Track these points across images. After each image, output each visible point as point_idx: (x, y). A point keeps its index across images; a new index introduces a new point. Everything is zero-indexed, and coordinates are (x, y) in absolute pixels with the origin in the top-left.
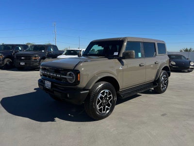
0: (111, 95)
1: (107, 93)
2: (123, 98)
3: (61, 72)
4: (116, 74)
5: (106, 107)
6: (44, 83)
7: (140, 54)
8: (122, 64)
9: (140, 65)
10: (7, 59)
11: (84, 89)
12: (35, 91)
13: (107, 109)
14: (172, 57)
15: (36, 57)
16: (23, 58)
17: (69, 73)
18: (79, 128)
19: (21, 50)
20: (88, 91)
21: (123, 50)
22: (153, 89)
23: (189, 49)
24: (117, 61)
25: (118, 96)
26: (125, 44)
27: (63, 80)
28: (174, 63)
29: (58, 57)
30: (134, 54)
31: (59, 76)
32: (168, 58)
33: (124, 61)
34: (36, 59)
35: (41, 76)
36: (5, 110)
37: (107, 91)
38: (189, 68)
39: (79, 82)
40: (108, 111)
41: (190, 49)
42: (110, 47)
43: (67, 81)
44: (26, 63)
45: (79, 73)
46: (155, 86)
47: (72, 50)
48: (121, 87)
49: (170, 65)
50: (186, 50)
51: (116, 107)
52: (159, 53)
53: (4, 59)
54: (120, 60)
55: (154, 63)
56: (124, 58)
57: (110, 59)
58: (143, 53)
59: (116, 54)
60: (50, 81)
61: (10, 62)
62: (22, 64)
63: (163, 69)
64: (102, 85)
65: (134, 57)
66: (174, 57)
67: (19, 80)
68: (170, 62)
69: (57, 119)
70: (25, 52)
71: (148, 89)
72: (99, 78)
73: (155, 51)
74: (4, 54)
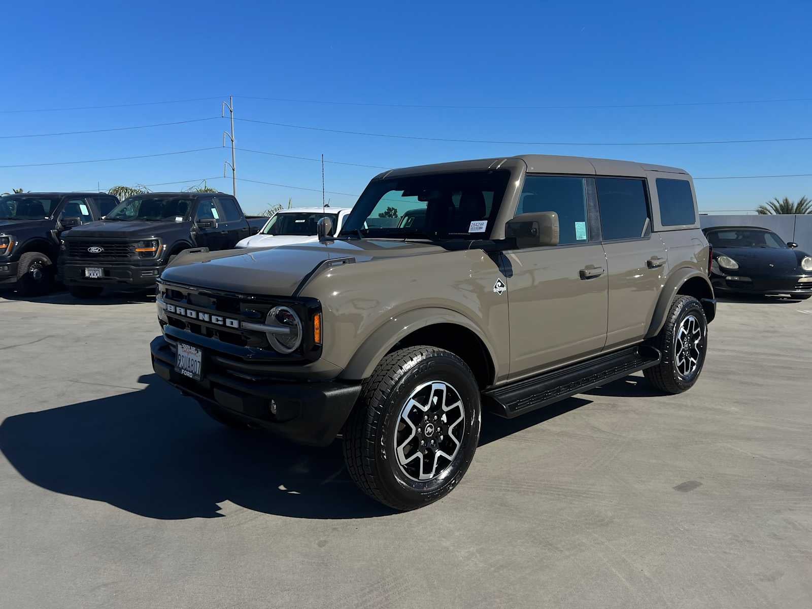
0: (459, 404)
1: (438, 393)
2: (511, 415)
3: (244, 307)
4: (480, 315)
5: (439, 453)
6: (174, 355)
7: (581, 228)
8: (506, 269)
9: (582, 275)
10: (28, 257)
11: (341, 380)
12: (143, 386)
13: (443, 463)
14: (721, 236)
15: (148, 244)
16: (94, 250)
17: (275, 311)
18: (321, 544)
19: (87, 218)
20: (358, 388)
21: (511, 210)
22: (640, 374)
23: (794, 201)
24: (481, 256)
25: (490, 406)
26: (517, 184)
27: (253, 339)
28: (733, 264)
29: (243, 243)
30: (556, 227)
31: (236, 324)
32: (706, 243)
33: (512, 255)
34: (150, 254)
35: (162, 323)
36: (13, 471)
37: (442, 387)
38: (795, 283)
39: (317, 350)
40: (444, 474)
41: (801, 204)
42: (456, 200)
43: (269, 347)
44: (106, 272)
45: (319, 309)
46: (650, 364)
47: (300, 215)
48: (499, 370)
49: (716, 271)
50: (785, 209)
51: (482, 453)
52: (664, 224)
53: (16, 257)
54: (496, 252)
55: (643, 265)
56: (512, 243)
57: (451, 248)
58: (597, 224)
59: (478, 226)
60: (197, 346)
61: (43, 268)
62: (93, 273)
63: (682, 291)
64: (417, 359)
65: (556, 239)
66: (733, 236)
67: (78, 340)
68: (713, 257)
69: (227, 506)
70: (103, 225)
71: (622, 375)
72: (406, 330)
73: (649, 215)
74: (17, 235)
